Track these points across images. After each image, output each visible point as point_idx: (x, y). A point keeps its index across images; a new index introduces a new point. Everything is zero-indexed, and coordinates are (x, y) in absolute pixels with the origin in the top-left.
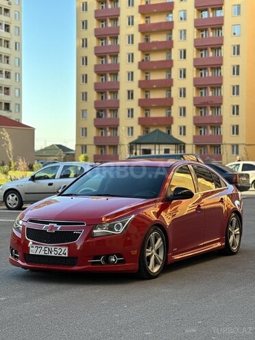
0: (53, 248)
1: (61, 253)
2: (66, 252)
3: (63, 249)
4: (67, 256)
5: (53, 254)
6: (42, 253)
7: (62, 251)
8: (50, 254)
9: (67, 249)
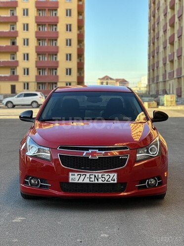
0: (100, 175)
1: (110, 180)
2: (115, 178)
3: (112, 175)
4: (116, 182)
5: (100, 181)
6: (87, 181)
7: (111, 177)
8: (96, 182)
9: (116, 174)
